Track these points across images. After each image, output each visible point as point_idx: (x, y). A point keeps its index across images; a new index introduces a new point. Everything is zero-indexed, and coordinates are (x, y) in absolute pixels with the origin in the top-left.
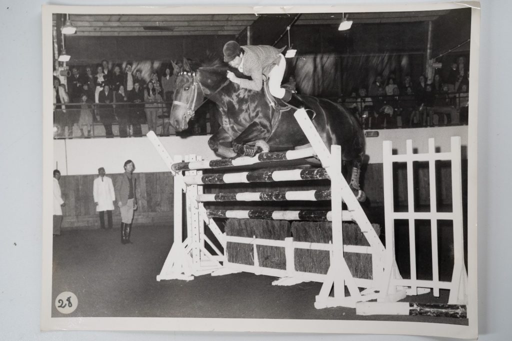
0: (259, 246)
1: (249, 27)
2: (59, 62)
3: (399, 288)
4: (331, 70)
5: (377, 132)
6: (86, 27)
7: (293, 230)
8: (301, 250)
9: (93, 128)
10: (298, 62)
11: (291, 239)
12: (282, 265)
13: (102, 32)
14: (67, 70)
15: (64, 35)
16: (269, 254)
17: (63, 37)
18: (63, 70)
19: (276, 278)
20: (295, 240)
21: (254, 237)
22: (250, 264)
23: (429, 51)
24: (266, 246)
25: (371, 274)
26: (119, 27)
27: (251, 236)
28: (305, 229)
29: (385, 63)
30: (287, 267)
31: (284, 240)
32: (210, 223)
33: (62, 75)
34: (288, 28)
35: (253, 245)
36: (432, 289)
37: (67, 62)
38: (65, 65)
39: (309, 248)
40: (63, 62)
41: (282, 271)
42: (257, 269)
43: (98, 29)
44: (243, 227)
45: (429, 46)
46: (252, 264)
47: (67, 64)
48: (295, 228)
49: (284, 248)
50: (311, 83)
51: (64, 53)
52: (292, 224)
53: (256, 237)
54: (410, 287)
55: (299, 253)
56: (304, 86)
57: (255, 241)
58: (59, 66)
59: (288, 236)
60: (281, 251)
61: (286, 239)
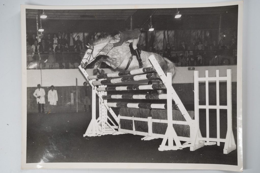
0: (136, 121)
1: (131, 16)
2: (39, 32)
3: (201, 142)
4: (172, 38)
5: (194, 68)
6: (52, 15)
7: (152, 113)
8: (156, 123)
9: (55, 64)
10: (156, 34)
11: (151, 118)
12: (146, 130)
13: (60, 17)
14: (42, 36)
15: (42, 19)
16: (140, 125)
17: (41, 20)
18: (41, 35)
19: (143, 137)
20: (153, 118)
21: (133, 116)
22: (131, 130)
23: (220, 28)
24: (139, 121)
25: (189, 135)
26: (68, 15)
27: (132, 116)
28: (158, 113)
29: (199, 35)
30: (149, 131)
31: (147, 118)
32: (110, 110)
33: (40, 38)
34: (151, 17)
35: (132, 120)
36: (217, 142)
37: (42, 32)
38: (41, 33)
39: (159, 122)
40: (41, 32)
41: (146, 133)
42: (134, 132)
43: (58, 16)
44: (128, 112)
45: (220, 26)
46: (132, 129)
47: (43, 32)
48: (153, 112)
49: (147, 122)
50: (162, 44)
51: (41, 27)
52: (151, 110)
53: (134, 117)
54: (206, 141)
55: (154, 125)
56: (159, 46)
57: (134, 119)
58: (39, 34)
59: (149, 116)
60: (146, 124)
61: (149, 118)
